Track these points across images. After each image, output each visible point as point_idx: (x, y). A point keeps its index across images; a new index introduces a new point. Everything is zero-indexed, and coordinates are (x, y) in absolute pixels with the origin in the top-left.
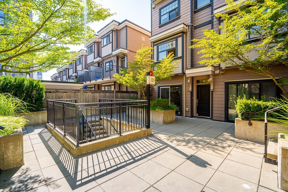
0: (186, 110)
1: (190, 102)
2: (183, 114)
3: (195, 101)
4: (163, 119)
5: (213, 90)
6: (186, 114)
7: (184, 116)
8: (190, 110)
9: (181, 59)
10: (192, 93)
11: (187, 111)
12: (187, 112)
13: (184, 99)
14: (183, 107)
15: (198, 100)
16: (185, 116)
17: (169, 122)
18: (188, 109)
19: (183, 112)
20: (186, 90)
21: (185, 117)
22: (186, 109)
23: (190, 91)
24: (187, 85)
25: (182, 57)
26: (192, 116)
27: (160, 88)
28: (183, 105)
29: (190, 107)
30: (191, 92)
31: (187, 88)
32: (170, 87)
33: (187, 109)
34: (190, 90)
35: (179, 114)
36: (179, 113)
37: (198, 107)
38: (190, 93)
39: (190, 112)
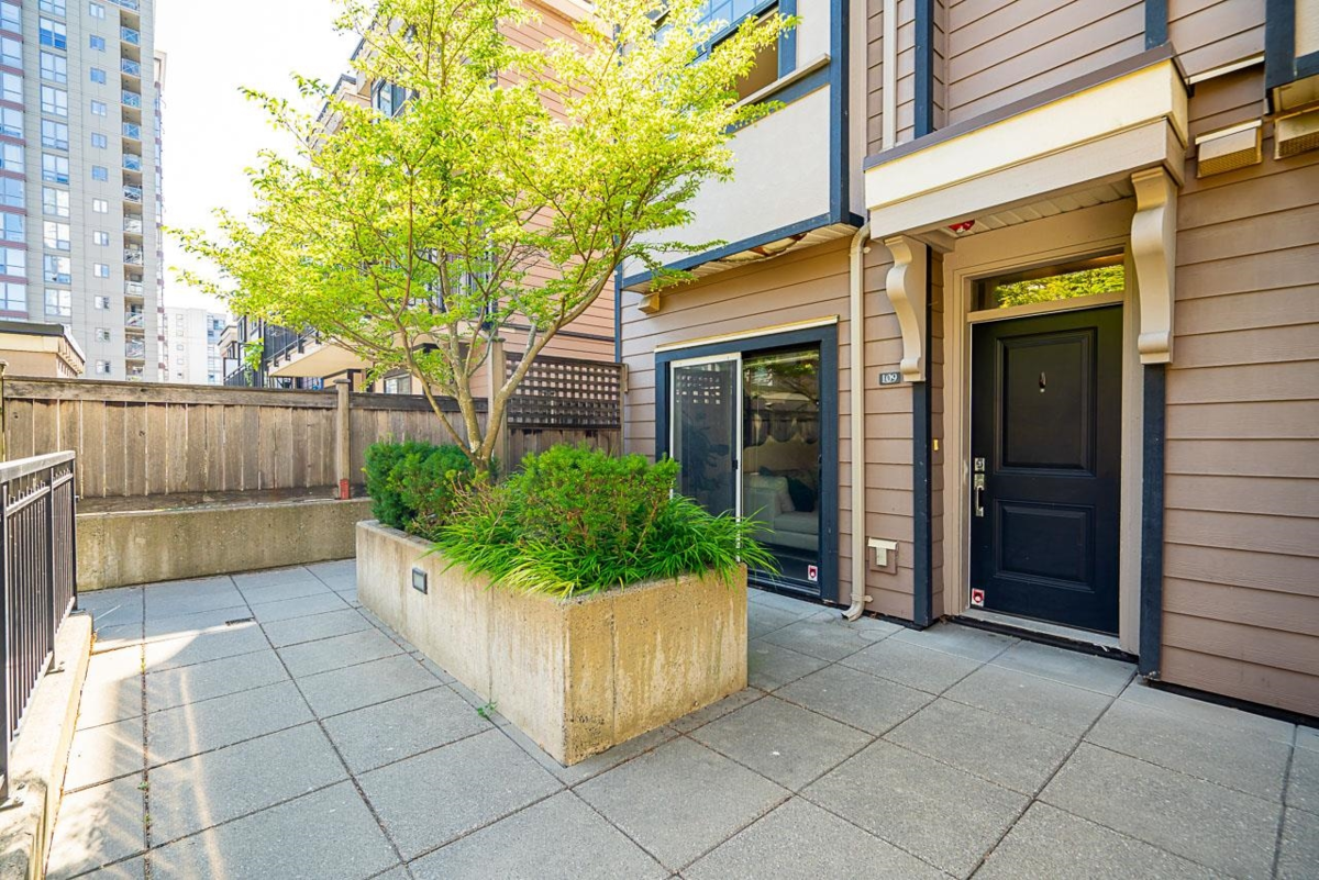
0: (869, 552)
1: (905, 479)
2: (844, 588)
3: (957, 473)
4: (571, 698)
5: (1165, 358)
6: (867, 588)
7: (855, 610)
8: (908, 557)
9: (821, 86)
10: (926, 394)
11: (882, 561)
12: (882, 570)
13: (853, 452)
14: (843, 529)
15: (981, 463)
16: (866, 613)
17: (651, 716)
18: (892, 546)
19: (844, 575)
20: (874, 375)
21: (866, 621)
22: (872, 543)
23: (907, 379)
24: (881, 328)
25: (835, 70)
26: (928, 617)
27: (674, 365)
28: (844, 505)
29: (907, 530)
30: (915, 384)
31: (882, 353)
32: (737, 356)
33: (881, 546)
34: (909, 373)
35: (810, 585)
36: (813, 577)
37: (980, 532)
38: (904, 401)
39: (907, 580)
